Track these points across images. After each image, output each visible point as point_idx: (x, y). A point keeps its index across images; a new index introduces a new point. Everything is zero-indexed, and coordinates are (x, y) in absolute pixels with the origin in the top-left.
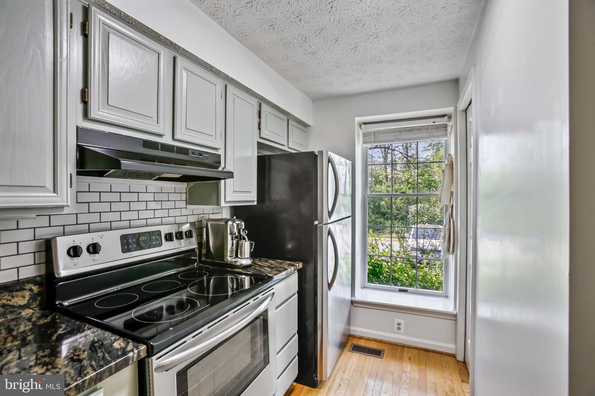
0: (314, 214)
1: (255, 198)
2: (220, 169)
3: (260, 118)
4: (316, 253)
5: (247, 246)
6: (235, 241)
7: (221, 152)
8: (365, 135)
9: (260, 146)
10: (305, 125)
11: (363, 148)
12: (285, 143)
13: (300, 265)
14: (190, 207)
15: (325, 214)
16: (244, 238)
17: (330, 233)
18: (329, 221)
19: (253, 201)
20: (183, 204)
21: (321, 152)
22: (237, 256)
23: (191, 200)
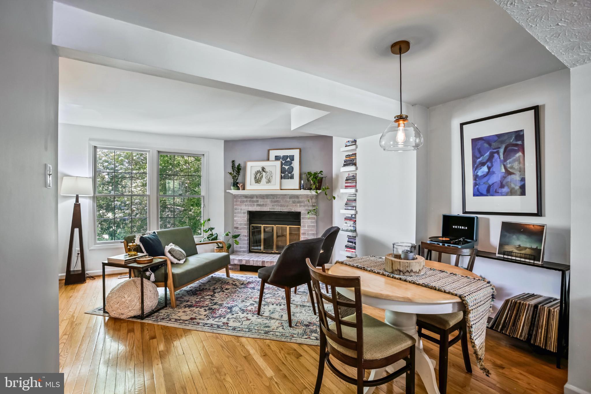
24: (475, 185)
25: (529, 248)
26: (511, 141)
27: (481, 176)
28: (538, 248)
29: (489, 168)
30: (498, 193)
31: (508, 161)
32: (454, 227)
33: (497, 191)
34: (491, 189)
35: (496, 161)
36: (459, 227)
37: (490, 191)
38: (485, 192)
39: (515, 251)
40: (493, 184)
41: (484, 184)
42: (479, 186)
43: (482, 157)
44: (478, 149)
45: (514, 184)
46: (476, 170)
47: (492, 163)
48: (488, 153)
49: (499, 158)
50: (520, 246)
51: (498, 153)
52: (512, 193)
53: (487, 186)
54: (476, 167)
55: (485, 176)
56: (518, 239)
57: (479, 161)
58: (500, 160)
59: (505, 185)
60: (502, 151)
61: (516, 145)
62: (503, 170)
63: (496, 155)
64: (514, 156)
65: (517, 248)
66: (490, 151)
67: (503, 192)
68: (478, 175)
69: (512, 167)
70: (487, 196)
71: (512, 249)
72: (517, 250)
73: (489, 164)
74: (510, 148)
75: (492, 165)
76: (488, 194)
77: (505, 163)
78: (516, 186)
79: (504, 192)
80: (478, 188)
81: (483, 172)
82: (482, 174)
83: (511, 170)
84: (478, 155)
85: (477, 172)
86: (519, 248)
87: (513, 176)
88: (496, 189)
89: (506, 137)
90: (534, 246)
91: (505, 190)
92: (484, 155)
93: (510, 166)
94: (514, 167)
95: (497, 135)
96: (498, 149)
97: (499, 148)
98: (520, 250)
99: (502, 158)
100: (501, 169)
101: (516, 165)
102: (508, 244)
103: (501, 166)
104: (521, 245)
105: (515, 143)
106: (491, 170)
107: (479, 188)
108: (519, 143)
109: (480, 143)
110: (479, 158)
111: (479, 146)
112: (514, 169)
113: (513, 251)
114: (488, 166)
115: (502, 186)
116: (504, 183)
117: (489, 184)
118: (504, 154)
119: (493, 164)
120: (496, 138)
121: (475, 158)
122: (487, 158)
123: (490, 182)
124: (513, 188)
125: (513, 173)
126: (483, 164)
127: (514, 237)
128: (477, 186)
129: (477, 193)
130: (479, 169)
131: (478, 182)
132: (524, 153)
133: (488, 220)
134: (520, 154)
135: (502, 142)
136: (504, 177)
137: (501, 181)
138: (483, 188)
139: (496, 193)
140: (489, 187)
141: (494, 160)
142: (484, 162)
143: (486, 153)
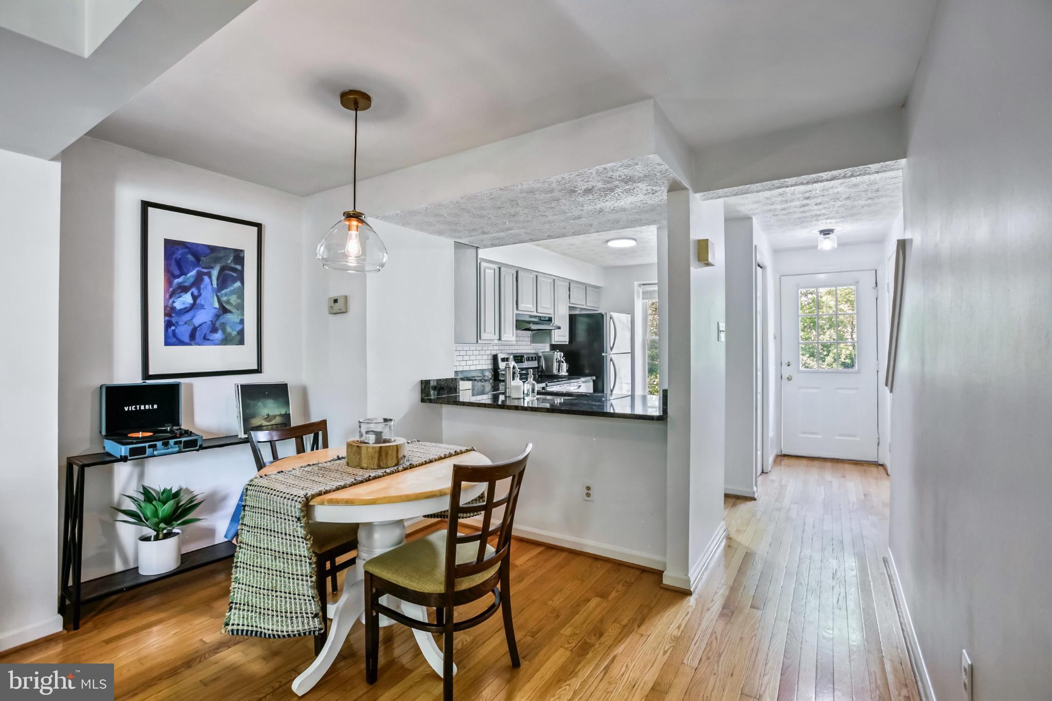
0: (602, 349)
1: (568, 340)
2: (551, 325)
3: (569, 291)
4: (603, 372)
5: (565, 366)
6: (558, 364)
7: (552, 316)
8: (643, 293)
9: (571, 308)
10: (597, 287)
11: (643, 304)
12: (584, 304)
13: (594, 378)
14: (533, 344)
15: (609, 349)
16: (563, 362)
17: (611, 360)
18: (611, 353)
19: (566, 342)
20: (529, 343)
21: (606, 314)
22: (559, 371)
23: (534, 340)
24: (168, 324)
25: (279, 415)
26: (229, 262)
27: (181, 309)
28: (287, 413)
29: (195, 298)
30: (208, 340)
31: (223, 292)
32: (126, 409)
33: (207, 338)
34: (197, 334)
35: (206, 288)
36: (140, 407)
37: (194, 337)
38: (186, 339)
39: (265, 423)
40: (200, 325)
41: (186, 324)
42: (176, 327)
43: (184, 276)
44: (176, 259)
45: (232, 328)
46: (171, 297)
47: (199, 290)
48: (193, 273)
49: (210, 283)
50: (268, 415)
51: (209, 275)
52: (226, 341)
53: (191, 328)
54: (173, 291)
55: (187, 310)
56: (265, 406)
57: (178, 282)
58: (213, 288)
59: (219, 328)
60: (215, 273)
61: (235, 270)
62: (217, 305)
63: (206, 279)
64: (231, 286)
65: (266, 418)
66: (197, 269)
67: (215, 339)
68: (175, 307)
69: (228, 302)
70: (190, 344)
71: (260, 421)
72: (266, 421)
73: (194, 290)
74: (227, 272)
75: (200, 295)
76: (192, 343)
77: (219, 294)
78: (233, 331)
79: (217, 340)
80: (174, 331)
81: (184, 303)
82: (183, 307)
83: (227, 306)
84: (177, 272)
85: (174, 302)
86: (268, 418)
87: (229, 316)
88: (206, 334)
89: (221, 254)
90: (283, 412)
91: (219, 336)
92: (188, 273)
93: (226, 300)
94: (231, 301)
95: (208, 246)
96: (210, 270)
97: (212, 268)
98: (270, 421)
99: (216, 285)
100: (214, 302)
101: (234, 299)
102: (253, 416)
103: (214, 297)
104: (270, 414)
105: (233, 266)
106: (198, 302)
107: (176, 331)
108: (239, 267)
109: (180, 252)
110: (179, 277)
111: (178, 255)
112: (231, 304)
113: (262, 424)
114: (192, 294)
115: (214, 330)
116: (218, 324)
117: (194, 325)
118: (218, 279)
119: (202, 292)
120: (208, 251)
121: (170, 275)
122: (192, 280)
123: (197, 321)
124: (230, 334)
125: (230, 312)
126: (184, 289)
127: (260, 404)
128: (173, 328)
129: (172, 339)
130: (177, 296)
131: (174, 320)
132: (243, 283)
133: (191, 386)
134: (238, 284)
135: (217, 260)
136: (218, 316)
137: (212, 321)
138: (183, 331)
139: (206, 340)
140: (194, 330)
141: (202, 286)
142: (186, 286)
143: (191, 271)
